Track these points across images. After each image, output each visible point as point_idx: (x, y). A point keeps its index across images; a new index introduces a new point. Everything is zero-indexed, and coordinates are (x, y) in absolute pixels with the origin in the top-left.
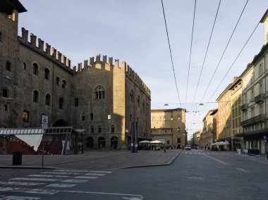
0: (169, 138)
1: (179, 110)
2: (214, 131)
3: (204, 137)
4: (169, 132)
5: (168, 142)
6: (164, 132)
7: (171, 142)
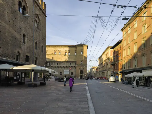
0: (73, 70)
1: (82, 45)
2: (115, 64)
3: (99, 70)
4: (73, 65)
5: (72, 73)
6: (68, 65)
7: (74, 73)
